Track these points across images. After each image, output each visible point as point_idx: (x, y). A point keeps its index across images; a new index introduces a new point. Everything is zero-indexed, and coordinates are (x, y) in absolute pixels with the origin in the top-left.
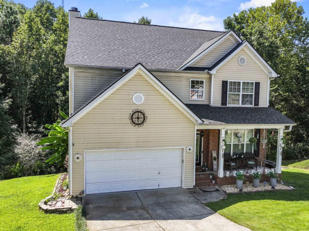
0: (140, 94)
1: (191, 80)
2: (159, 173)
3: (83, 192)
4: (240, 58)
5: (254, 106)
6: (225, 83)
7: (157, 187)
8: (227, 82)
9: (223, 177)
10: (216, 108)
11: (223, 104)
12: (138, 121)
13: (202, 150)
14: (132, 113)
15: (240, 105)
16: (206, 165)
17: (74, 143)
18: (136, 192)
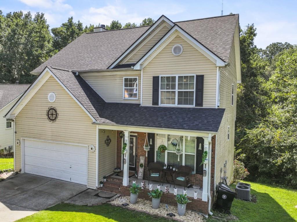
0: (53, 94)
1: (124, 78)
2: (71, 167)
5: (196, 106)
6: (156, 79)
7: (69, 181)
8: (158, 77)
9: (127, 185)
10: (146, 108)
11: (154, 103)
12: (52, 117)
14: (48, 110)
15: (176, 105)
17: (16, 131)
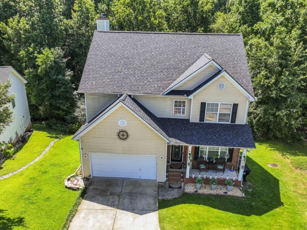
0: (124, 120)
1: (174, 100)
2: (140, 170)
3: (90, 176)
4: (219, 84)
5: (231, 123)
6: (203, 105)
7: (139, 178)
8: (205, 103)
9: (188, 178)
10: (194, 123)
11: (200, 120)
12: (123, 137)
13: (183, 152)
14: (118, 132)
15: (217, 122)
16: (184, 163)
17: (83, 147)
18: (123, 179)
